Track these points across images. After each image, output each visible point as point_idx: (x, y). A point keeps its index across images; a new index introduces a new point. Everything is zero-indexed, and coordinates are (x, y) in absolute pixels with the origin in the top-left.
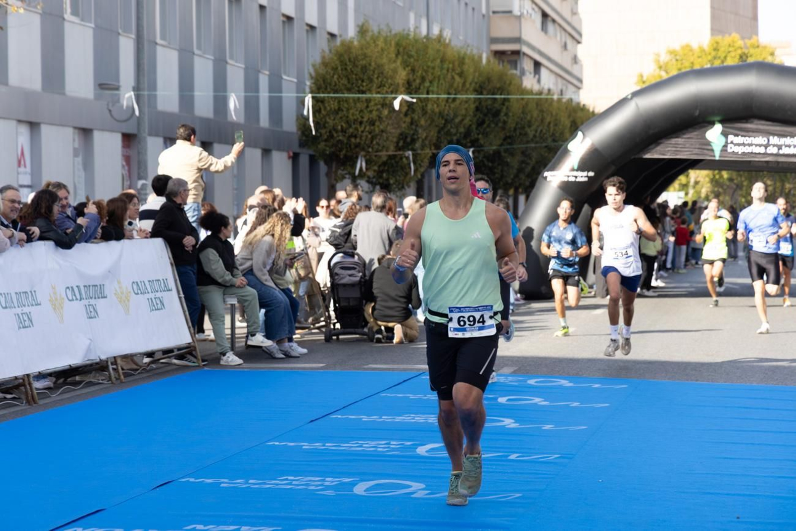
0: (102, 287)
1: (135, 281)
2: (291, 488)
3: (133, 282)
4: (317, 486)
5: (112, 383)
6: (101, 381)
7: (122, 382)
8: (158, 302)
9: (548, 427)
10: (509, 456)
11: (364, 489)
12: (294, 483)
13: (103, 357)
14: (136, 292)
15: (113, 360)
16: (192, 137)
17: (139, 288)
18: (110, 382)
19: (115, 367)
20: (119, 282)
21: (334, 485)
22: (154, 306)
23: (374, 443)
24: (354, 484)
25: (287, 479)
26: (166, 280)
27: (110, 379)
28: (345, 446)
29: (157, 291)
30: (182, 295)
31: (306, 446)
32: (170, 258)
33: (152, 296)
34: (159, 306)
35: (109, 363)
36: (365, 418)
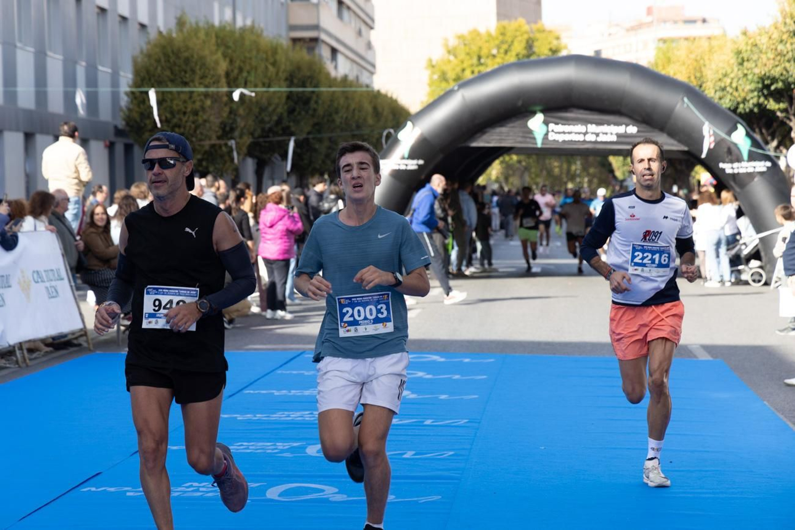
0: (8, 277)
1: (35, 269)
2: (251, 452)
3: (34, 272)
4: (273, 449)
5: (20, 367)
6: (8, 365)
7: (27, 366)
8: (53, 290)
9: (443, 397)
10: (423, 422)
11: (315, 452)
12: (250, 447)
13: (12, 343)
14: (36, 281)
15: (19, 345)
16: (76, 134)
17: (38, 276)
18: (17, 366)
19: (21, 352)
20: (22, 272)
21: (288, 449)
22: (50, 294)
23: (299, 414)
24: (303, 448)
25: (242, 445)
26: (59, 269)
27: (17, 362)
28: (275, 416)
29: (52, 280)
30: (73, 284)
31: (240, 417)
32: (61, 249)
33: (48, 284)
34: (54, 294)
35: (16, 349)
36: (276, 393)
